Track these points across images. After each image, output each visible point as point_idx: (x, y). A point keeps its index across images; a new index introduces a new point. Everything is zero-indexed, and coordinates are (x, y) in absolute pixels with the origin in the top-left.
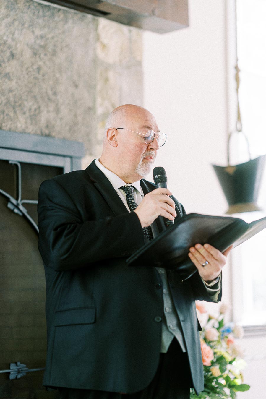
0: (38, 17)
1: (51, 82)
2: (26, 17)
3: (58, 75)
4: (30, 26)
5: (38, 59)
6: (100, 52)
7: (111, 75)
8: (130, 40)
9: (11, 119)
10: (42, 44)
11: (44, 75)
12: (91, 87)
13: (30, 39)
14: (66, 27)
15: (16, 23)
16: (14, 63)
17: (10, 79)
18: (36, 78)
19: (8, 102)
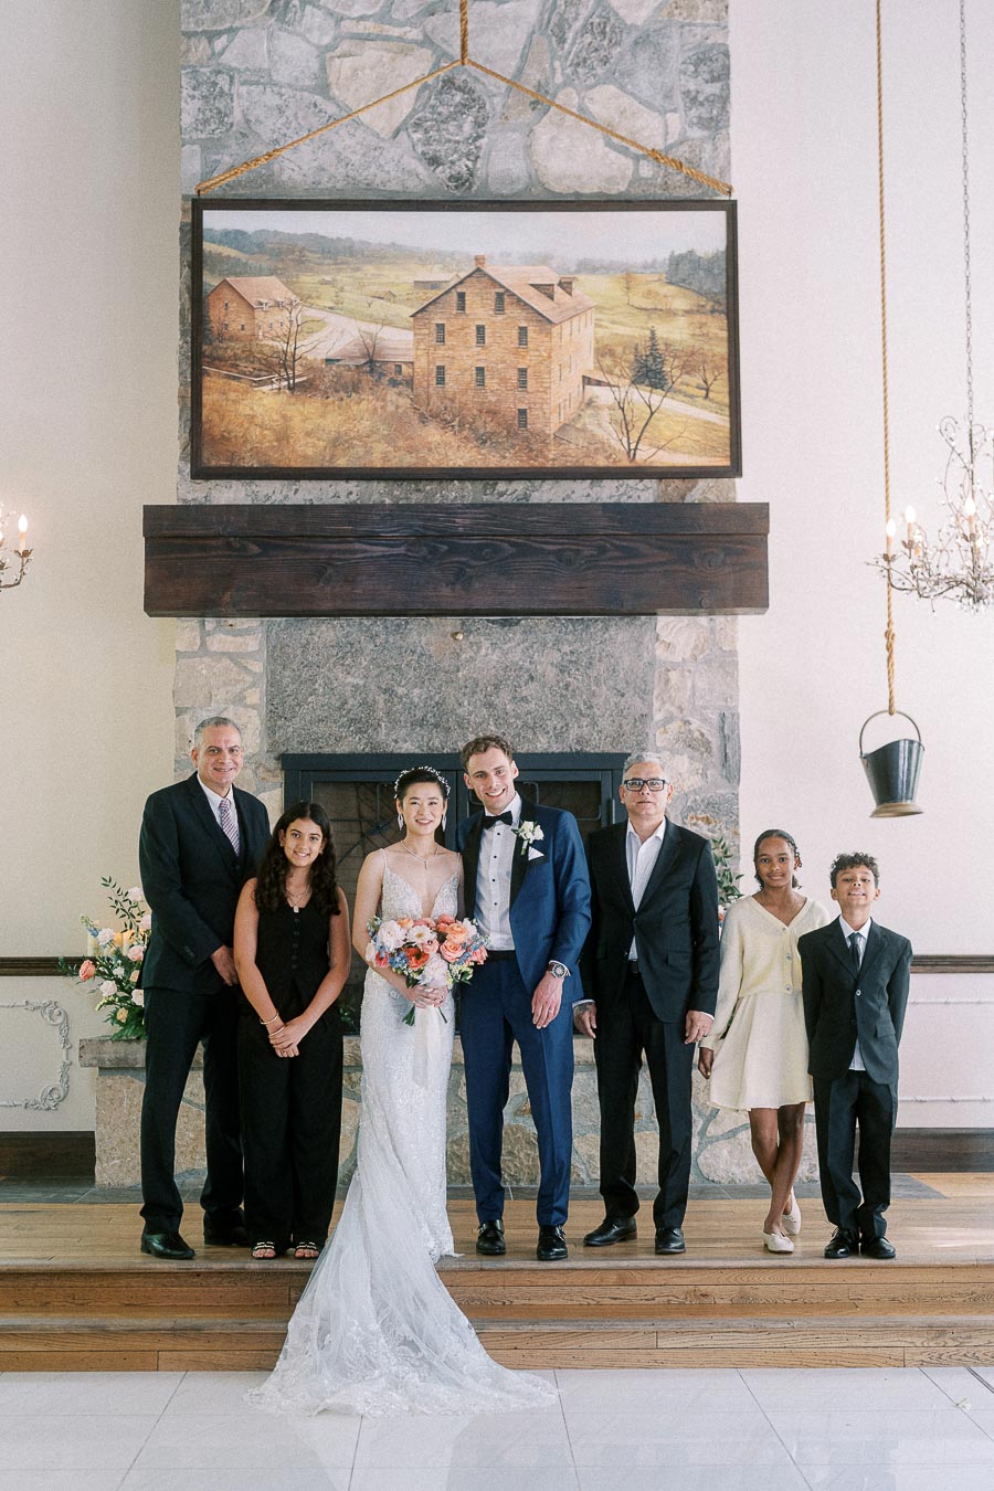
0: (566, 633)
1: (584, 697)
2: (549, 637)
3: (594, 688)
4: (554, 645)
5: (566, 675)
6: (660, 652)
7: (673, 676)
8: (712, 630)
9: (529, 740)
10: (573, 659)
11: (574, 691)
12: (645, 693)
13: (557, 657)
14: (606, 636)
15: (535, 646)
16: (535, 684)
17: (527, 702)
18: (561, 696)
19: (525, 724)
